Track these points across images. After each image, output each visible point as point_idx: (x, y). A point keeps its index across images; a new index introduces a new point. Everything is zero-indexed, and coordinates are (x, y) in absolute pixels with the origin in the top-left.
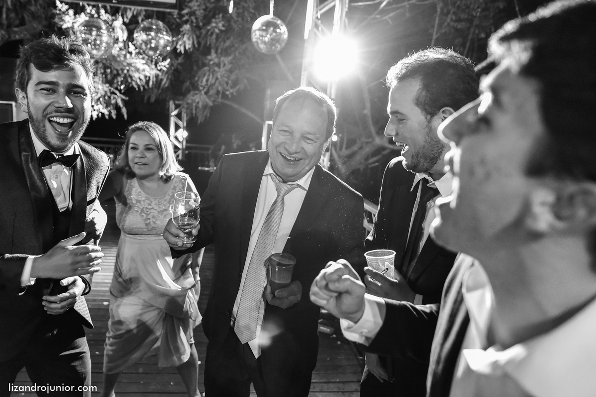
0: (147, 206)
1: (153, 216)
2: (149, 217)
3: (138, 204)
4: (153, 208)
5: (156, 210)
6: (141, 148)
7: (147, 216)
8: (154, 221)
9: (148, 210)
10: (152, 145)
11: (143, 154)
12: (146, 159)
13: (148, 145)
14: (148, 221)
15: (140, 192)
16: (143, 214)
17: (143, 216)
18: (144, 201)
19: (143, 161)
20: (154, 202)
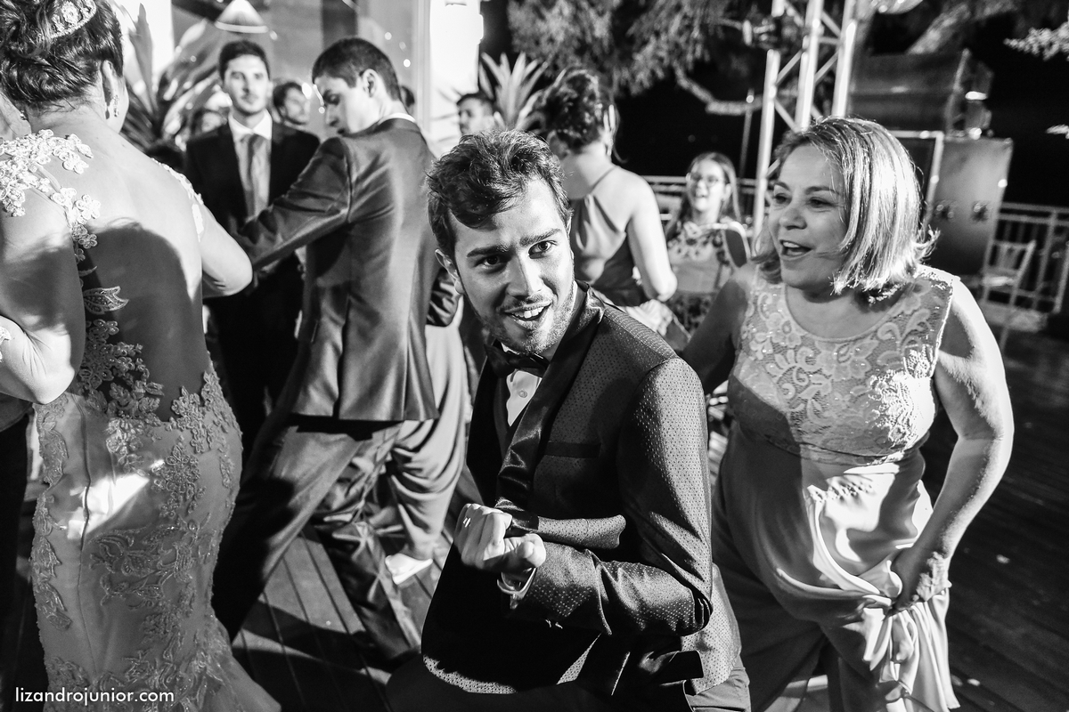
0: (802, 364)
1: (818, 393)
2: (803, 395)
3: (778, 357)
4: (819, 371)
5: (827, 377)
6: (797, 195)
7: (797, 392)
8: (819, 407)
9: (802, 376)
10: (827, 189)
11: (798, 218)
12: (806, 231)
13: (816, 189)
14: (800, 408)
15: (788, 324)
16: (786, 386)
17: (786, 391)
18: (796, 349)
19: (797, 236)
20: (824, 352)
